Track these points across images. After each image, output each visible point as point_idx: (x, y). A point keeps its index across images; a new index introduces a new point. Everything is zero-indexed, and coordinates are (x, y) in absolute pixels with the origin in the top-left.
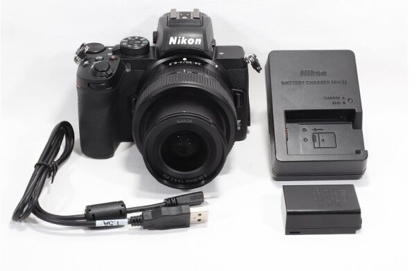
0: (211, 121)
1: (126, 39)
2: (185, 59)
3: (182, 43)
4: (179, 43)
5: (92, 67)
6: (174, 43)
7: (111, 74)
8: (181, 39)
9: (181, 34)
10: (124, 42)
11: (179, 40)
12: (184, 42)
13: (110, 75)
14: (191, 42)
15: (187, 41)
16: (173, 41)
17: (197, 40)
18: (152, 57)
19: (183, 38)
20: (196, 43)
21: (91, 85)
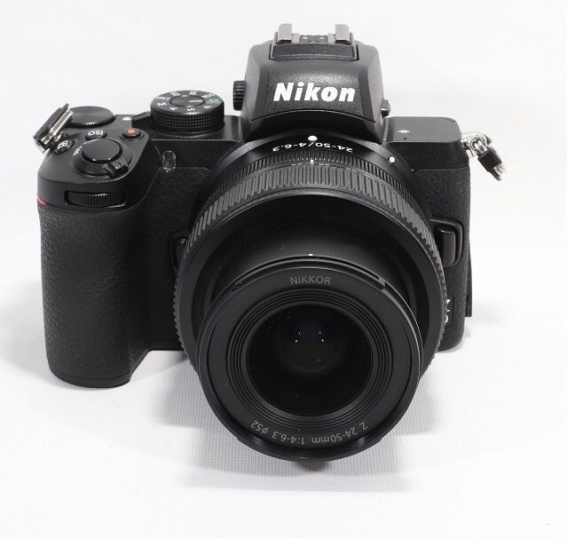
0: (382, 281)
1: (168, 95)
2: (313, 138)
3: (307, 98)
4: (298, 98)
5: (77, 152)
6: (287, 98)
7: (125, 169)
8: (305, 89)
9: (305, 77)
10: (161, 101)
11: (299, 92)
12: (311, 95)
13: (120, 172)
14: (329, 96)
15: (319, 94)
16: (282, 92)
17: (344, 91)
18: (228, 135)
19: (310, 85)
20: (342, 99)
21: (72, 197)
